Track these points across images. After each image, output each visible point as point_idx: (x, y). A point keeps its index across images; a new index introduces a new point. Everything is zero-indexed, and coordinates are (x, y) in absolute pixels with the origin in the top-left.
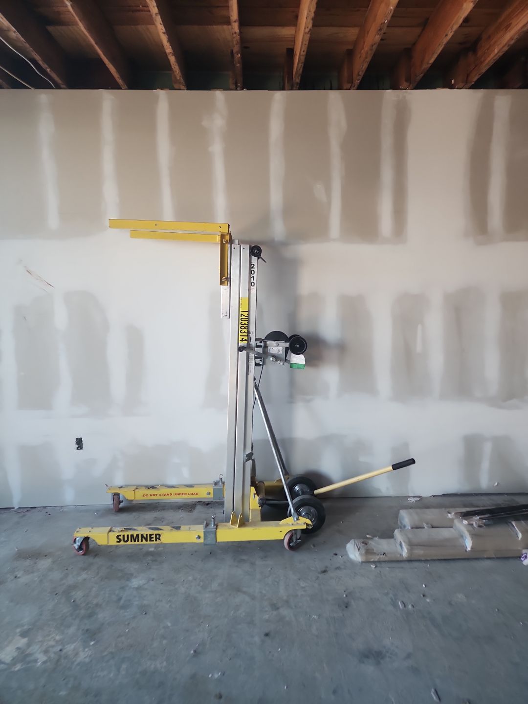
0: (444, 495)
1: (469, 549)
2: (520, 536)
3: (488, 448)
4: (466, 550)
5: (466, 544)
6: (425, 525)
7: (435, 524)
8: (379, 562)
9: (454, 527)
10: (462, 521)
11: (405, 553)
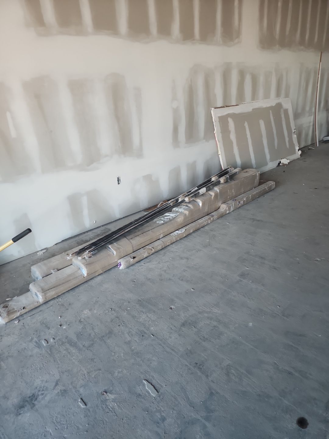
0: (63, 241)
1: (86, 275)
2: (115, 253)
3: (85, 200)
4: (84, 277)
5: (83, 273)
6: (52, 271)
7: (59, 268)
8: (22, 315)
9: (73, 264)
10: (78, 258)
11: (41, 299)
